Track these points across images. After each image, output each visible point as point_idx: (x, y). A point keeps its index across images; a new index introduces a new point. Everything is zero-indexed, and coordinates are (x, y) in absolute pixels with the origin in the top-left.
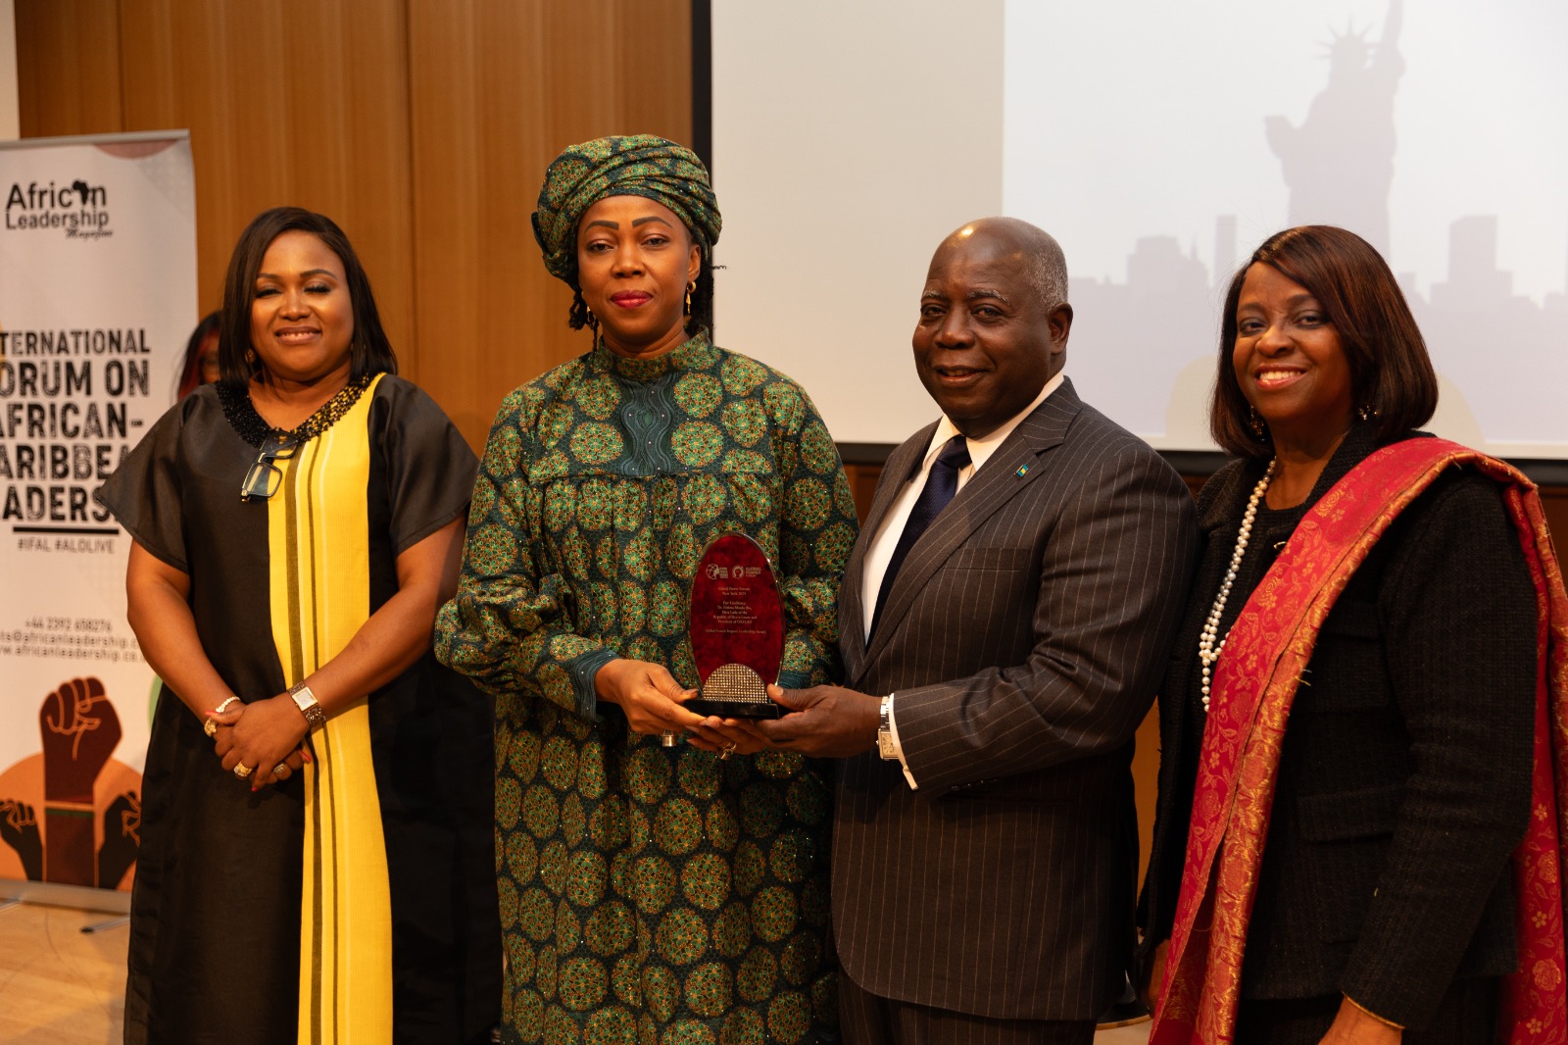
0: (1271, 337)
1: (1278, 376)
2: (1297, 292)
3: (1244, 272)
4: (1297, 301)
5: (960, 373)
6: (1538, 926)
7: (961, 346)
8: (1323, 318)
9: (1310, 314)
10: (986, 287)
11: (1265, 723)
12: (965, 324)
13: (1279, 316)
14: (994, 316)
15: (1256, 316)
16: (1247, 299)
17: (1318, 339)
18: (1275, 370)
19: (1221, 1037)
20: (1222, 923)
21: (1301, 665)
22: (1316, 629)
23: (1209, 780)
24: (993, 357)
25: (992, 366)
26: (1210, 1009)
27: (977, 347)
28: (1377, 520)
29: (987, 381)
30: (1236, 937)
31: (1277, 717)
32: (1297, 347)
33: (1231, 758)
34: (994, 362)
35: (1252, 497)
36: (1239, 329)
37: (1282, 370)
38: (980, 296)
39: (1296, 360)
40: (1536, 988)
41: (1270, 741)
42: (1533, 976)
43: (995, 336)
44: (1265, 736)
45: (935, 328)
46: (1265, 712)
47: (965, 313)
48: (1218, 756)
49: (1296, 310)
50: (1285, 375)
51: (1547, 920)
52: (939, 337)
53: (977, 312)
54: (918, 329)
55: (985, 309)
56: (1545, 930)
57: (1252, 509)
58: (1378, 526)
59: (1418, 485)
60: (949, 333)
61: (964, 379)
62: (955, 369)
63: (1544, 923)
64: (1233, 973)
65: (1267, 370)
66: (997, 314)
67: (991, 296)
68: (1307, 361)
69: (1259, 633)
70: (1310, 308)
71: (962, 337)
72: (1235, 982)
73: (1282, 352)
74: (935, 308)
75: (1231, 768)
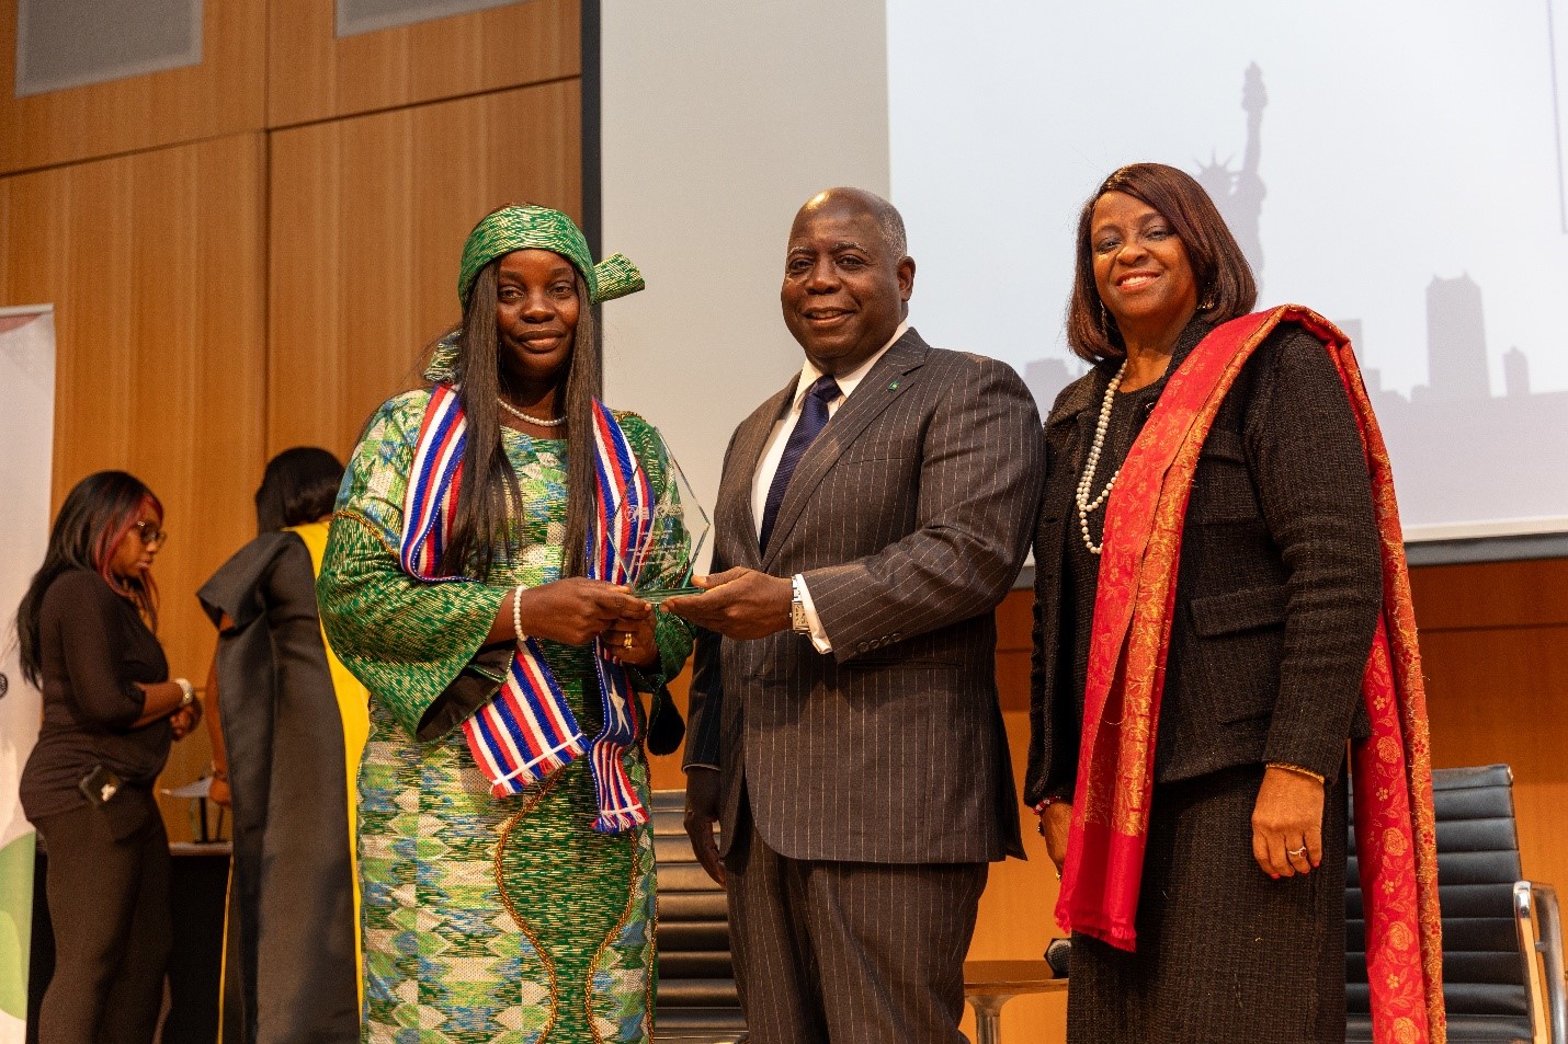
0: (1129, 250)
1: (1139, 280)
2: (1148, 210)
3: (1092, 204)
4: (1147, 219)
5: (829, 314)
6: (1378, 708)
7: (831, 290)
8: (1171, 230)
9: (1158, 229)
10: (847, 241)
11: (1160, 527)
12: (833, 272)
13: (1132, 233)
14: (855, 264)
15: (1109, 236)
16: (1099, 224)
17: (1168, 248)
18: (1135, 276)
19: (1134, 810)
20: (1130, 707)
21: (1188, 474)
22: (1199, 445)
23: (1112, 592)
24: (858, 299)
25: (858, 307)
26: (1121, 787)
27: (843, 291)
28: (1236, 356)
29: (854, 321)
30: (1142, 715)
31: (1171, 519)
32: (1151, 256)
33: (1129, 568)
34: (859, 303)
35: (1108, 391)
36: (1094, 249)
37: (1141, 275)
38: (844, 248)
39: (1152, 266)
40: (1380, 761)
41: (1165, 541)
42: (1378, 751)
43: (859, 280)
44: (1161, 537)
45: (805, 278)
46: (1159, 519)
47: (830, 262)
48: (1117, 570)
49: (1147, 226)
50: (1144, 278)
51: (1385, 703)
52: (810, 284)
53: (842, 262)
54: (786, 282)
55: (848, 260)
56: (1385, 712)
57: (1109, 398)
58: (1238, 362)
59: (1265, 328)
60: (819, 279)
61: (834, 320)
62: (825, 311)
63: (1383, 706)
64: (1141, 748)
65: (1127, 277)
66: (858, 263)
67: (852, 247)
68: (1161, 267)
69: (1145, 466)
70: (1157, 224)
71: (830, 282)
72: (1143, 756)
73: (1141, 259)
74: (800, 263)
75: (1130, 575)
